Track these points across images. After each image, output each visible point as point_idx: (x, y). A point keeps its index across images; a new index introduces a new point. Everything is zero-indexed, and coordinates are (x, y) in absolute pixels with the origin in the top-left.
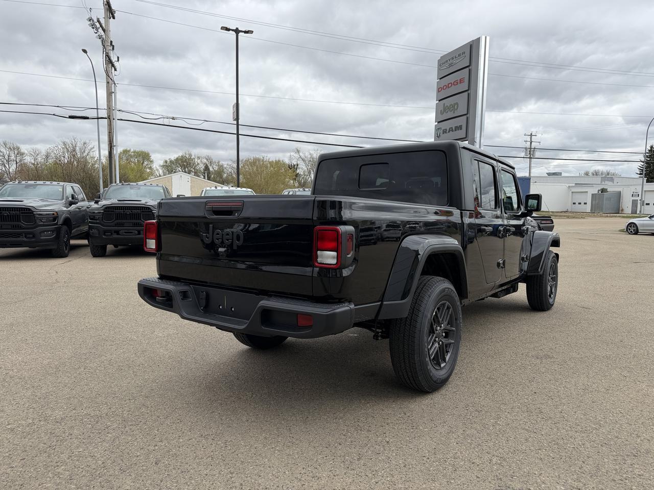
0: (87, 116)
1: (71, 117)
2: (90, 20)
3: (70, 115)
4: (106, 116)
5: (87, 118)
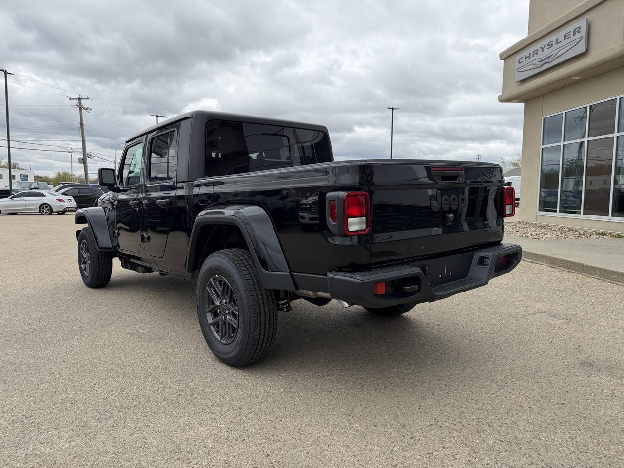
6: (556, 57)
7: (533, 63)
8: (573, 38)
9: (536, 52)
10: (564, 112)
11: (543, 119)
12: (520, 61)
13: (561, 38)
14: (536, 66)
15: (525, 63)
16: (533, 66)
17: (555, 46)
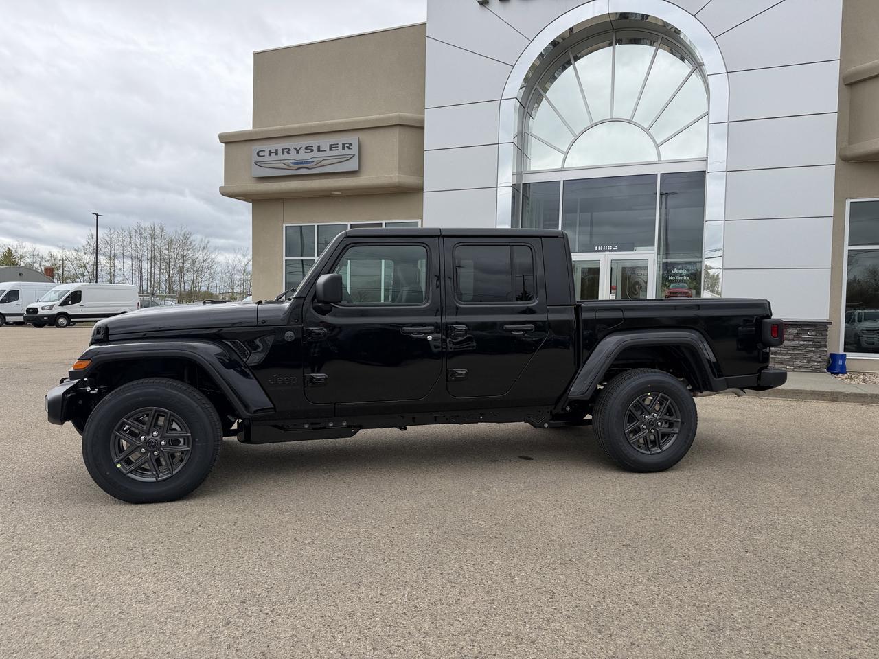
6: (318, 165)
7: (284, 162)
8: (341, 152)
9: (286, 151)
10: (316, 225)
11: (284, 228)
12: (261, 154)
13: (325, 146)
14: (288, 168)
15: (267, 158)
16: (282, 166)
17: (315, 153)
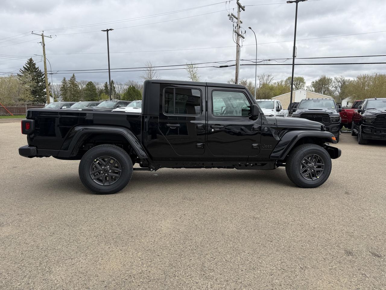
0: (228, 65)
1: (221, 67)
2: (229, 15)
3: (220, 66)
4: (235, 64)
5: (227, 66)
